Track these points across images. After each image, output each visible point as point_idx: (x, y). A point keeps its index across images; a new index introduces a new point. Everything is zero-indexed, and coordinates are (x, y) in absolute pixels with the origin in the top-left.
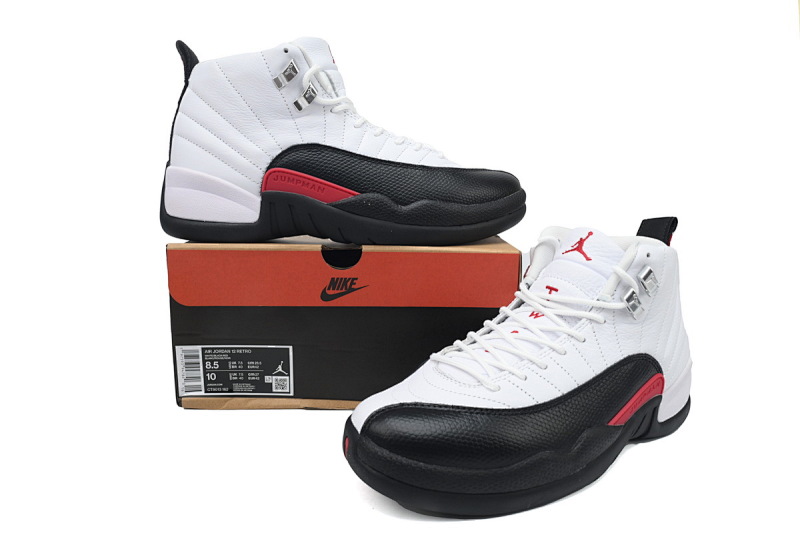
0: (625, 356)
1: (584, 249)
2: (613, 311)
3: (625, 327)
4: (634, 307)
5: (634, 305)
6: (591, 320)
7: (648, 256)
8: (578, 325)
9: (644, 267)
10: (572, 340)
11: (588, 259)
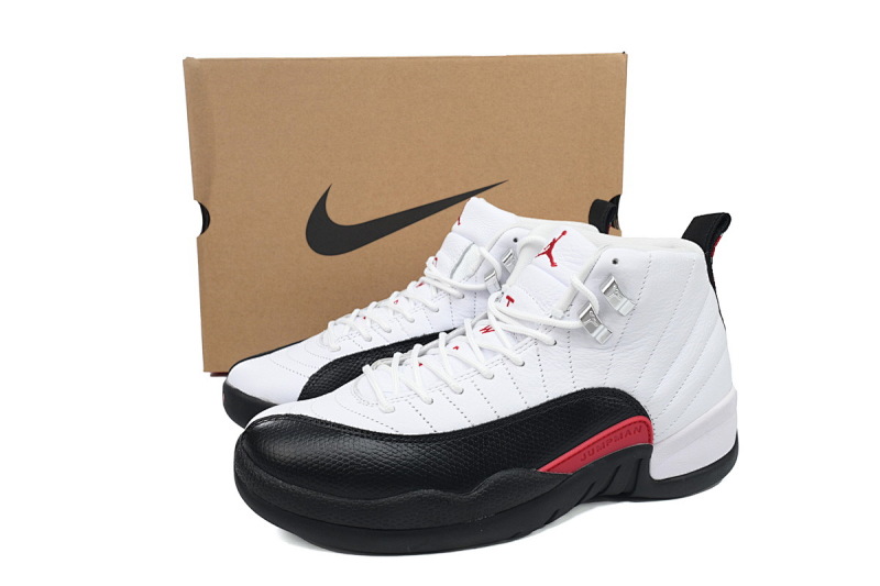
0: (579, 389)
1: (553, 252)
2: (569, 331)
3: (581, 352)
4: (591, 328)
5: (589, 324)
6: (536, 341)
7: (615, 262)
8: (520, 345)
9: (610, 276)
10: (507, 362)
11: (553, 264)
